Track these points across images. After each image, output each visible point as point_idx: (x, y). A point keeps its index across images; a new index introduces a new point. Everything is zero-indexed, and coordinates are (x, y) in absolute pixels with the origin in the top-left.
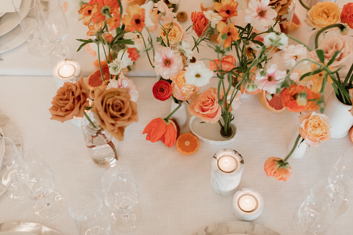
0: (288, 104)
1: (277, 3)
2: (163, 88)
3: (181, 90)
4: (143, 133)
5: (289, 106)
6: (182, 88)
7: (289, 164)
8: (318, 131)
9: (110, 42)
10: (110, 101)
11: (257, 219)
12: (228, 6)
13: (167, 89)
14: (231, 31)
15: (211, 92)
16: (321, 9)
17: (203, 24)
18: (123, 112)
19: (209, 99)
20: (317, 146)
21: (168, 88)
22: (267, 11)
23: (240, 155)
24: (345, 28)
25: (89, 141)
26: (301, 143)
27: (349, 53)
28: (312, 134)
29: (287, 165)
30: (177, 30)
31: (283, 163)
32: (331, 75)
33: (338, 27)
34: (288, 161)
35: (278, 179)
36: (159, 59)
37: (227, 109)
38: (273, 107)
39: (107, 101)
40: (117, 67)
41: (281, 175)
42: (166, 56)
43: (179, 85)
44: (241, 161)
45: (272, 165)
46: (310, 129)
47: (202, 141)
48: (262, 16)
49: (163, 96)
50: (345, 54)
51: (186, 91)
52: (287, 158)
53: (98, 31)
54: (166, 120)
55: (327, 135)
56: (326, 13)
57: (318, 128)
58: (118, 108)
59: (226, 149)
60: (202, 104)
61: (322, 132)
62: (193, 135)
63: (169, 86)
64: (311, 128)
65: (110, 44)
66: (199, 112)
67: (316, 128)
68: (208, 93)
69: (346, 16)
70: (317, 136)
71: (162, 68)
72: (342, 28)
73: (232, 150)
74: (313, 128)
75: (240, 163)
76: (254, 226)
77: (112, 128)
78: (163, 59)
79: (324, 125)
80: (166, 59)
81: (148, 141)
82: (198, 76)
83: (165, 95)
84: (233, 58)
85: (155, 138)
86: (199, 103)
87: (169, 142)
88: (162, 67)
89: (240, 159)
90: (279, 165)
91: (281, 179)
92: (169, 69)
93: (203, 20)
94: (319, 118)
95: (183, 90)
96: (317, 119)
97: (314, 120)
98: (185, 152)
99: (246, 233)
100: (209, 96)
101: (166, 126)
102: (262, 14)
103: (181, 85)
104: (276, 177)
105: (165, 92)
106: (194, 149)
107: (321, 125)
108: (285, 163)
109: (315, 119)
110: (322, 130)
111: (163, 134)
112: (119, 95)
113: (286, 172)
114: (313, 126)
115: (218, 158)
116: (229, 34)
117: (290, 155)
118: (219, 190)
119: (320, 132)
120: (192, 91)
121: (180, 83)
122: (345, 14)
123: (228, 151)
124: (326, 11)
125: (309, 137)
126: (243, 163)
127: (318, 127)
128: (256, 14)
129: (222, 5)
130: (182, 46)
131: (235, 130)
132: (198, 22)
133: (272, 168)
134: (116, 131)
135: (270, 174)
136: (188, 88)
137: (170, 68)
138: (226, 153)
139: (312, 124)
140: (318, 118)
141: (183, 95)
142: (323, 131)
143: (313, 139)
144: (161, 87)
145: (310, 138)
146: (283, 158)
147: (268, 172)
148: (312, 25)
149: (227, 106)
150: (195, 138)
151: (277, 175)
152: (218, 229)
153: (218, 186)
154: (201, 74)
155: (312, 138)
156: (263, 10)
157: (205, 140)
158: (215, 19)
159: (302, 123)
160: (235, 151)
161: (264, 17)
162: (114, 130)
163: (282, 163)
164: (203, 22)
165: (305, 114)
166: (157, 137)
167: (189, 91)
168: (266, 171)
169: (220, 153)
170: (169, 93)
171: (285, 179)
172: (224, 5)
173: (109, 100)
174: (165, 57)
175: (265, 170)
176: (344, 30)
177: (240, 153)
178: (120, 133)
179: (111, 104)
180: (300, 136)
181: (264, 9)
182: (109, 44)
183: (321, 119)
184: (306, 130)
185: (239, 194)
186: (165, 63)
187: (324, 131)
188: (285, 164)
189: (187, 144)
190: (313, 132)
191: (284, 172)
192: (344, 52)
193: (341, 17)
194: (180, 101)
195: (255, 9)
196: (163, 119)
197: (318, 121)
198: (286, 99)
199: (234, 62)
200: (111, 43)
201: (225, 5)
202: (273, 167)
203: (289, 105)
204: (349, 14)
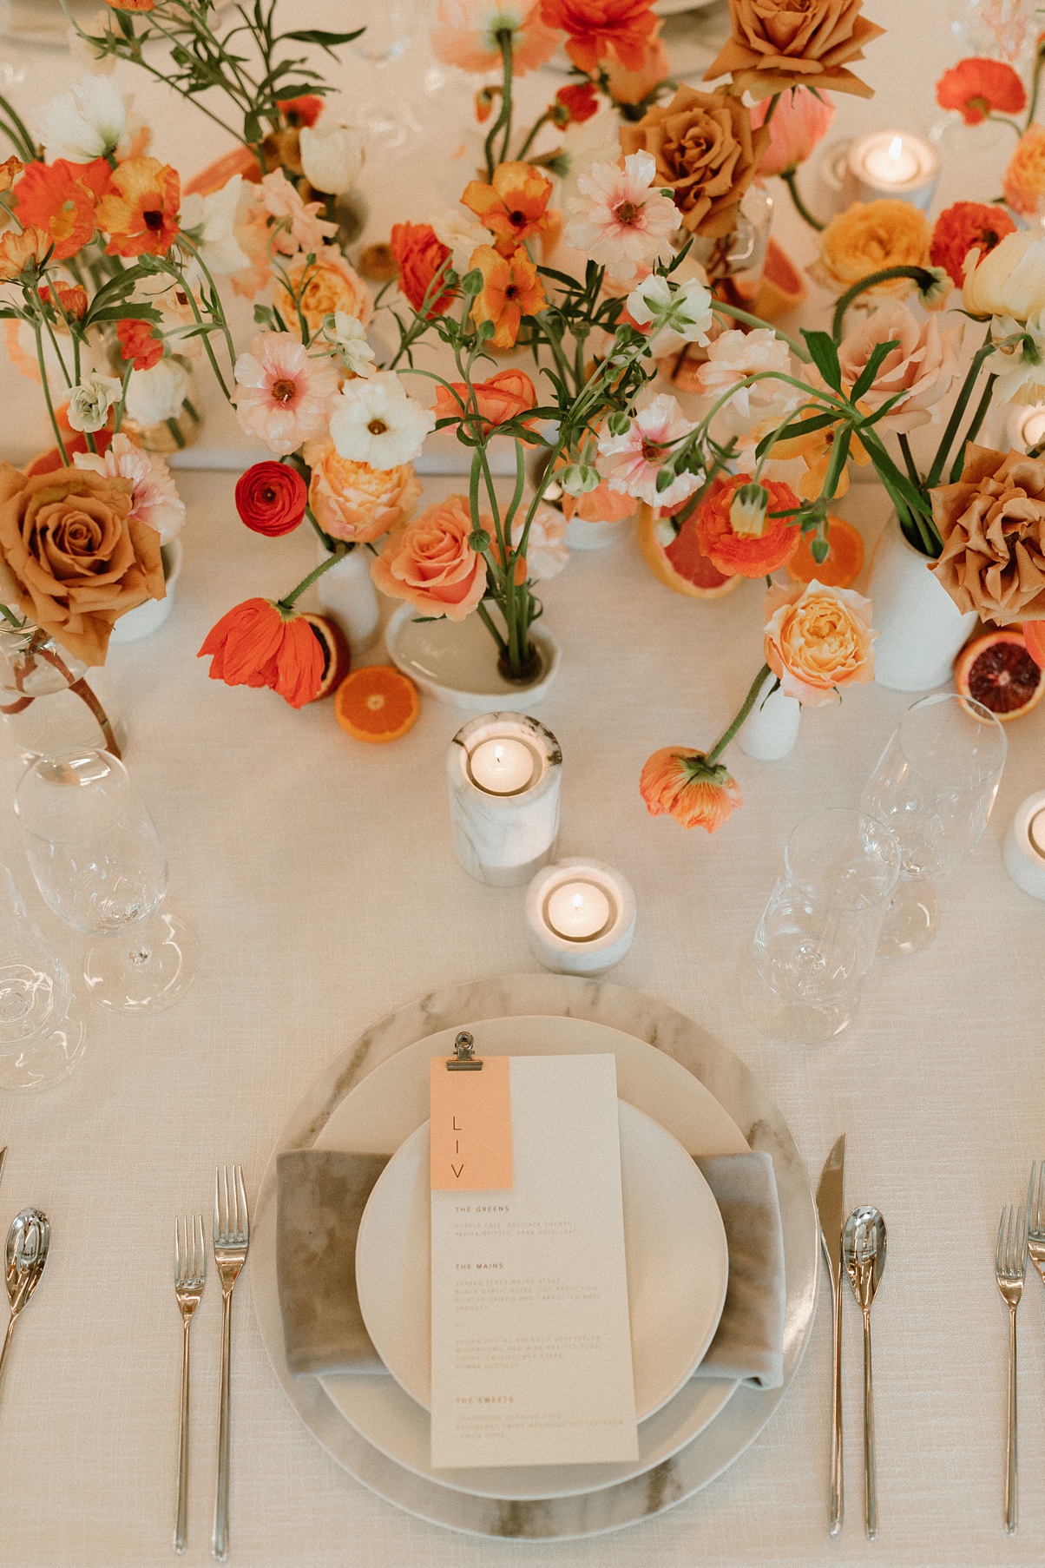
0: (718, 546)
1: (696, 188)
2: (272, 488)
3: (341, 499)
4: (200, 654)
5: (722, 551)
6: (345, 492)
7: (728, 770)
8: (829, 650)
9: (75, 316)
10: (49, 516)
11: (616, 965)
12: (517, 195)
13: (285, 491)
14: (518, 283)
15: (454, 511)
16: (862, 226)
17: (432, 266)
18: (103, 554)
19: (443, 535)
20: (823, 703)
21: (290, 487)
22: (647, 205)
23: (549, 735)
24: (934, 284)
25: (8, 688)
26: (770, 693)
27: (940, 365)
28: (806, 660)
29: (722, 773)
30: (339, 290)
31: (705, 765)
32: (863, 431)
33: (910, 277)
34: (723, 759)
35: (686, 823)
36: (251, 377)
37: (507, 569)
38: (687, 575)
39: (36, 513)
40: (97, 402)
41: (698, 806)
42: (277, 368)
43: (336, 481)
44: (550, 753)
45: (666, 773)
46: (798, 641)
47: (432, 696)
48: (630, 224)
49: (271, 519)
50: (926, 369)
51: (360, 505)
52: (718, 748)
53: (21, 266)
54: (285, 607)
55: (859, 663)
56: (881, 242)
57: (830, 639)
58: (82, 542)
59: (499, 713)
60: (418, 551)
61: (843, 652)
62: (400, 672)
63: (292, 483)
64: (803, 636)
65: (77, 322)
66: (404, 580)
67: (823, 637)
68: (443, 514)
69: (947, 247)
70: (822, 665)
71: (263, 412)
72: (925, 282)
73: (522, 718)
74: (810, 637)
75: (547, 761)
76: (598, 989)
77: (58, 614)
78: (269, 376)
79: (852, 629)
80: (281, 378)
81: (218, 680)
82: (377, 427)
83: (280, 512)
84: (525, 380)
85: (238, 670)
86: (408, 551)
87: (292, 685)
88: (265, 406)
89: (549, 749)
90: (687, 774)
91: (697, 821)
92: (290, 413)
93: (434, 253)
94: (832, 601)
95: (347, 500)
96: (826, 605)
97: (817, 608)
98: (364, 733)
99: (568, 1013)
100: (446, 525)
101: (283, 629)
102: (628, 215)
103: (341, 483)
104: (679, 815)
105: (281, 503)
106: (400, 723)
107: (837, 630)
108: (712, 765)
109: (819, 606)
110: (841, 645)
111: (272, 654)
112: (84, 494)
113: (715, 796)
114: (812, 630)
115: (469, 744)
116: (512, 292)
117: (731, 737)
118: (480, 866)
119: (836, 651)
120: (384, 505)
121: (340, 476)
122: (944, 239)
123: (506, 720)
124: (882, 233)
125: (795, 669)
126: (561, 761)
127: (828, 635)
128: (606, 214)
129: (495, 191)
130: (335, 332)
131: (550, 656)
132: (415, 257)
133: (663, 782)
134: (75, 625)
135: (658, 805)
136: (366, 492)
137: (294, 412)
138: (499, 727)
139: (807, 625)
140: (830, 604)
141: (350, 517)
142: (846, 647)
143: (813, 677)
144: (265, 483)
145: (799, 671)
146: (705, 748)
147: (652, 796)
148: (830, 281)
149: (509, 559)
150: (407, 683)
151: (683, 808)
152: (468, 1000)
153: (473, 849)
154: (389, 421)
155: (808, 675)
156: (631, 201)
157: (441, 691)
158: (466, 241)
159: (769, 618)
160: (531, 719)
161: (635, 228)
162: (65, 622)
163: (702, 765)
164: (433, 260)
165: (784, 587)
166: (245, 664)
167: (372, 502)
168: (647, 793)
169: (477, 728)
170: (293, 507)
171: (711, 822)
172: (502, 194)
173: (44, 511)
174: (273, 372)
175: (643, 791)
176: (934, 290)
177: (549, 729)
178: (92, 637)
179: (52, 525)
180: (767, 670)
181: (634, 199)
182: (74, 320)
183: (841, 605)
184: (784, 643)
185: (549, 879)
186: (276, 393)
187: (851, 647)
188: (715, 770)
189: (375, 703)
190: (809, 652)
191: (705, 795)
192: (924, 360)
193: (932, 253)
194: (342, 542)
195: (601, 198)
196: (273, 602)
197: (829, 612)
198: (709, 525)
199: (527, 391)
200: (79, 319)
201: (509, 195)
202: (668, 776)
203: (721, 547)
204: (957, 241)
